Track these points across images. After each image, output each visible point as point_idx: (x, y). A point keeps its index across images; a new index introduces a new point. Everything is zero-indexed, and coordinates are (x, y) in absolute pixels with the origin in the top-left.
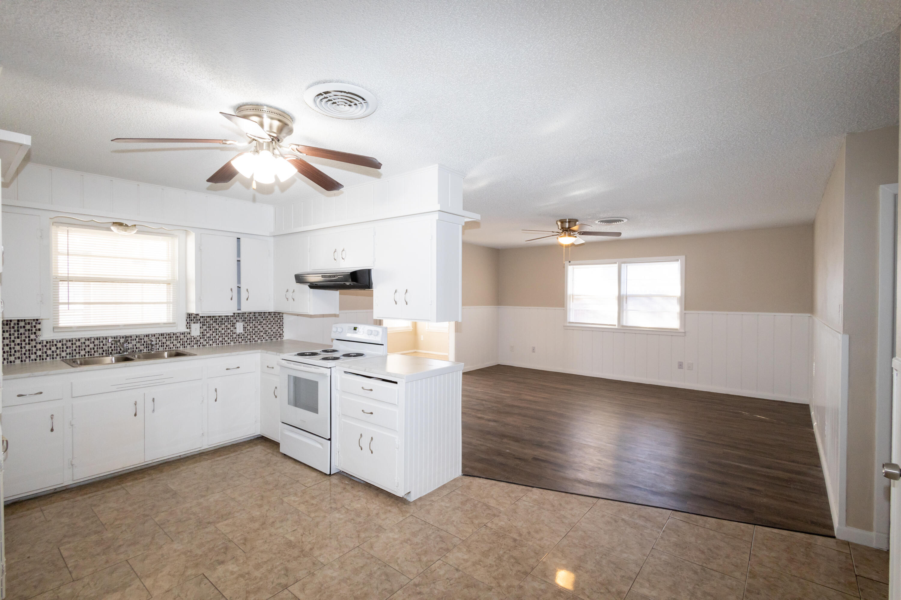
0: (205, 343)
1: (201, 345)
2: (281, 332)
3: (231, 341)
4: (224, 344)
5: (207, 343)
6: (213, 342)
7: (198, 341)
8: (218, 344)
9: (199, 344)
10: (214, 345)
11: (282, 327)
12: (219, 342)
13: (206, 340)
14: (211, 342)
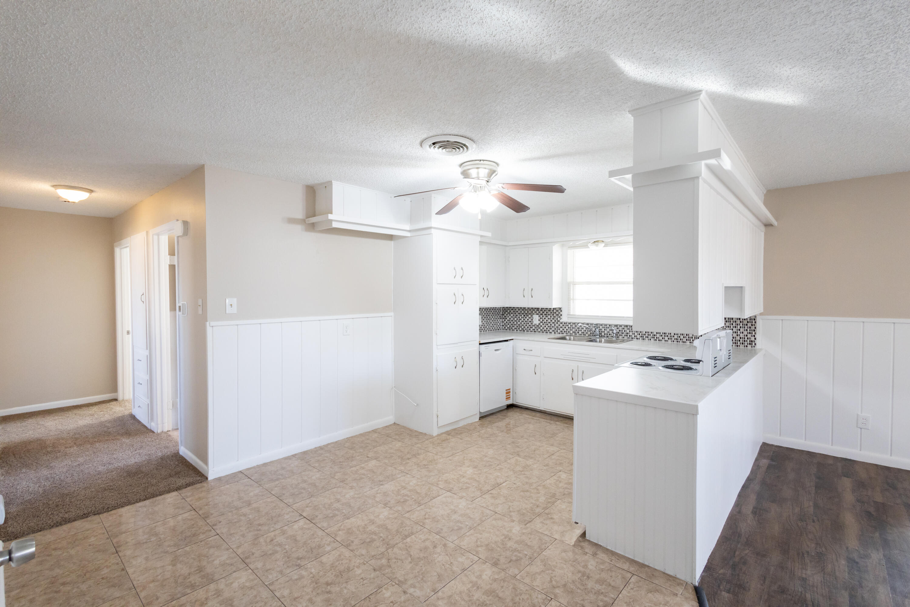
0: (661, 338)
1: (657, 339)
2: (753, 339)
3: (687, 340)
4: (680, 342)
5: (663, 338)
6: (668, 339)
7: (654, 335)
8: (674, 341)
9: (656, 338)
10: (670, 341)
11: (754, 333)
12: (674, 339)
13: (662, 336)
14: (666, 338)
